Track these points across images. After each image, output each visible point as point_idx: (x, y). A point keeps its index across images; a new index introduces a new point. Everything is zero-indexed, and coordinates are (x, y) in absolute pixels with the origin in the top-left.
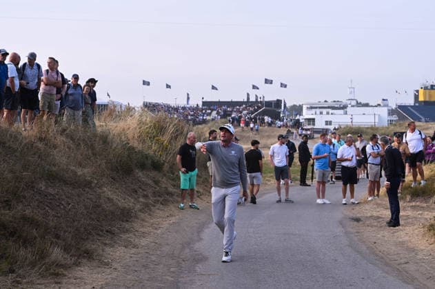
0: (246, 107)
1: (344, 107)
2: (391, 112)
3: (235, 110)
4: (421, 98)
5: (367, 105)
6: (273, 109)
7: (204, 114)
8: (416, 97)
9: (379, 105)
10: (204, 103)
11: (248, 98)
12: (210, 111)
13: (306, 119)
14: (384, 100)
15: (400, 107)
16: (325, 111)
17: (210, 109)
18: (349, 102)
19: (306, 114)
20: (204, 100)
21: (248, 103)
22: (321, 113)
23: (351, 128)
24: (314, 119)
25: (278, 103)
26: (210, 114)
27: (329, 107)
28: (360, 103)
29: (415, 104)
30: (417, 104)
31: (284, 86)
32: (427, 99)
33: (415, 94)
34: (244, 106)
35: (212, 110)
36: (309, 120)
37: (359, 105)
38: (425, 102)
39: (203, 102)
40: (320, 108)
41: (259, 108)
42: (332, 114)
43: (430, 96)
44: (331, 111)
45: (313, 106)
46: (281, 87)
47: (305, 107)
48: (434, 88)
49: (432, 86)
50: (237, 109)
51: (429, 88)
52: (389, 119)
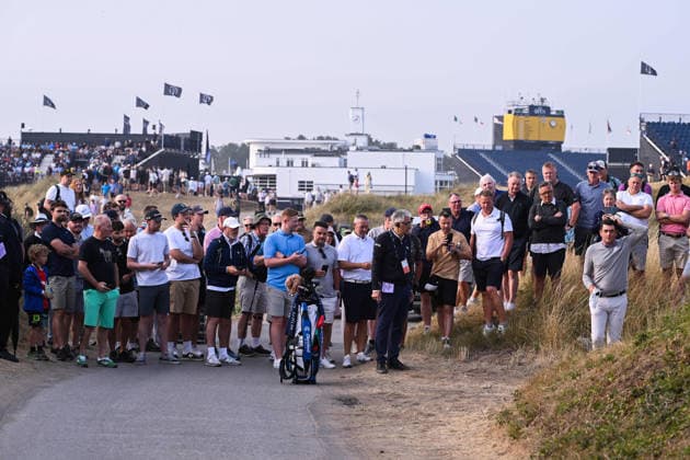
0: (122, 147)
1: (341, 152)
2: (444, 164)
3: (96, 153)
4: (508, 135)
5: (391, 147)
6: (182, 152)
7: (25, 161)
8: (498, 130)
9: (418, 147)
10: (26, 137)
11: (127, 127)
12: (38, 155)
13: (255, 177)
14: (427, 136)
15: (464, 153)
16: (297, 159)
17: (40, 151)
18: (351, 140)
19: (257, 166)
20: (25, 130)
21: (126, 139)
22: (290, 164)
24: (273, 178)
25: (194, 139)
26: (39, 162)
27: (307, 151)
28: (378, 143)
29: (494, 146)
30: (499, 148)
31: (206, 99)
32: (521, 137)
33: (496, 125)
34: (117, 144)
35: (44, 153)
36: (262, 178)
37: (374, 146)
38: (517, 143)
39: (23, 134)
40: (288, 151)
41: (151, 149)
42: (313, 166)
43: (528, 129)
44: (311, 159)
45: (271, 147)
46: (201, 101)
47: (253, 150)
48: (536, 111)
49: (532, 108)
50: (101, 152)
51: (526, 111)
52: (439, 178)
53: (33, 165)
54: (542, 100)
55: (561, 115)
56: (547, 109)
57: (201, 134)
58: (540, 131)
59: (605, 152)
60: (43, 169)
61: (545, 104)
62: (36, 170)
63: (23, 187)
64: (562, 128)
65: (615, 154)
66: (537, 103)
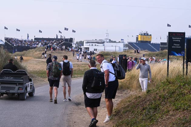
0: (56, 41)
1: (103, 43)
2: (126, 46)
3: (50, 42)
4: (139, 39)
5: (115, 42)
6: (68, 43)
7: (35, 44)
8: (137, 38)
9: (120, 42)
10: (35, 39)
11: (57, 37)
12: (38, 43)
13: (85, 48)
14: (122, 40)
15: (130, 43)
16: (94, 44)
17: (38, 42)
18: (105, 40)
19: (85, 45)
20: (35, 37)
21: (57, 39)
22: (92, 45)
23: (104, 53)
24: (88, 48)
25: (71, 40)
26: (38, 44)
27: (96, 43)
28: (112, 41)
29: (136, 42)
30: (137, 42)
31: (74, 31)
32: (142, 40)
33: (137, 37)
34: (55, 41)
35: (39, 42)
36: (86, 48)
37: (110, 41)
38: (141, 41)
39: (35, 38)
40: (92, 42)
41: (62, 42)
42: (97, 46)
43: (144, 38)
44: (97, 44)
45: (88, 42)
46: (73, 32)
47: (85, 42)
48: (145, 34)
49: (144, 34)
50: (51, 42)
51: (143, 34)
52: (124, 48)
53: (37, 45)
54: (147, 32)
55: (151, 35)
56: (148, 34)
57: (73, 39)
58: (146, 39)
59: (160, 43)
60: (39, 46)
61: (147, 33)
62: (37, 46)
63: (33, 50)
64: (151, 38)
65: (162, 44)
66: (146, 33)
